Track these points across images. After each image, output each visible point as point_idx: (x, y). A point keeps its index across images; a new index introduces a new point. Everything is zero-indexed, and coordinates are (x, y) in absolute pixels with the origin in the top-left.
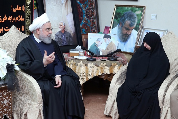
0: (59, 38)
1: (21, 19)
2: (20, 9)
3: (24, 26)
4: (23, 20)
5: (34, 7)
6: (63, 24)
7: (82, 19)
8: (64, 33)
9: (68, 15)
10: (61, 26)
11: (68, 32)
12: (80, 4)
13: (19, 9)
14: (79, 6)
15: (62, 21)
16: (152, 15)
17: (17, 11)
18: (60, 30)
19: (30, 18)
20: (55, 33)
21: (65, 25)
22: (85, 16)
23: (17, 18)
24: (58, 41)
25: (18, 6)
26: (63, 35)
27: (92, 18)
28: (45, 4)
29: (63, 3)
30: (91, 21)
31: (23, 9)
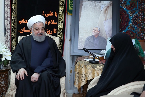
0: (90, 42)
1: (53, 23)
2: (53, 15)
3: (56, 29)
4: (56, 24)
6: (98, 29)
7: (128, 25)
8: (97, 38)
9: (106, 21)
10: (95, 31)
11: (102, 37)
12: (127, 10)
13: (51, 14)
14: (125, 12)
15: (97, 27)
17: (49, 16)
18: (93, 34)
19: (62, 22)
20: (86, 37)
21: (100, 30)
22: (132, 22)
23: (49, 22)
24: (88, 44)
25: (50, 12)
26: (95, 39)
27: (142, 25)
28: (81, 11)
29: (102, 9)
30: (139, 28)
31: (56, 15)
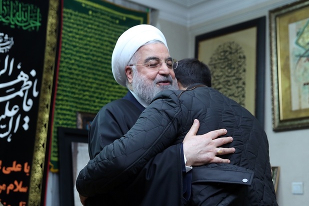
1: (20, 188)
2: (19, 169)
3: (24, 203)
4: (24, 190)
5: (50, 167)
13: (16, 168)
16: (294, 183)
17: (12, 172)
19: (39, 187)
23: (11, 187)
25: (14, 163)
31: (26, 170)
